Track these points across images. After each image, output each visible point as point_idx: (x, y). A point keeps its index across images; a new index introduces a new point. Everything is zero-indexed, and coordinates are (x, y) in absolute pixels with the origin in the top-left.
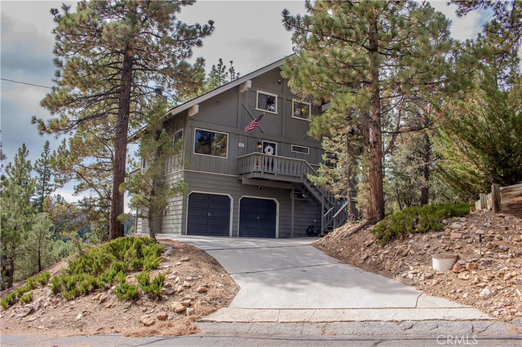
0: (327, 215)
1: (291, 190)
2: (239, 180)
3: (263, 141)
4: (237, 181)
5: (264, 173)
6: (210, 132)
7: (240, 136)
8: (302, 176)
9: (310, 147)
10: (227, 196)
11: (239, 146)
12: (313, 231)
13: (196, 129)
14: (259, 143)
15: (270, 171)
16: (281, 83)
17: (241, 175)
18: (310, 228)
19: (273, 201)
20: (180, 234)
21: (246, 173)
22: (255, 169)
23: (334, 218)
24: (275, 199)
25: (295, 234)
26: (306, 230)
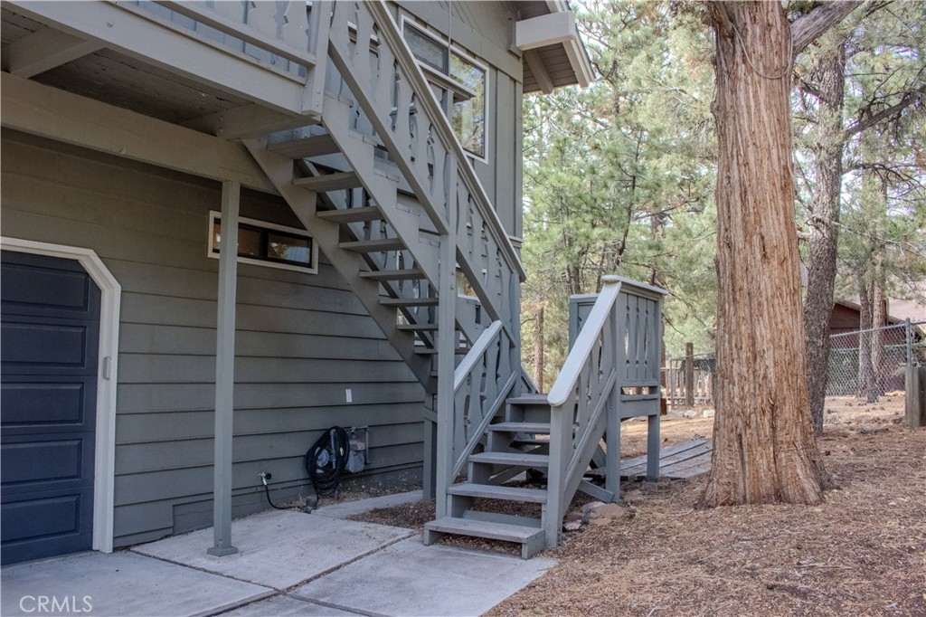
1: (210, 190)
12: (343, 461)
18: (323, 442)
19: (74, 266)
23: (560, 407)
24: (91, 252)
25: (237, 493)
26: (300, 461)
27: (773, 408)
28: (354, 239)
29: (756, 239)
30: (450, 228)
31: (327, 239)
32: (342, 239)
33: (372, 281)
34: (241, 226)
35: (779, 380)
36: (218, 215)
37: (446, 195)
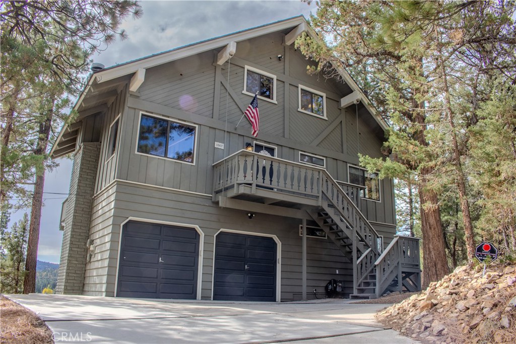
0: (362, 261)
1: (300, 221)
2: (213, 203)
3: (255, 142)
4: (211, 205)
5: (257, 186)
6: (167, 121)
7: (217, 131)
8: (320, 195)
9: (326, 157)
10: (194, 229)
11: (216, 146)
12: (335, 288)
13: (141, 112)
14: (248, 145)
15: (267, 183)
16: (282, 59)
17: (218, 192)
18: (330, 283)
20: (104, 294)
21: (226, 189)
22: (241, 179)
23: (378, 265)
24: (275, 236)
25: (308, 294)
26: (324, 288)
27: (435, 265)
28: (334, 229)
29: (428, 224)
30: (354, 226)
31: (327, 230)
32: (330, 230)
33: (339, 240)
34: (307, 228)
35: (436, 258)
36: (302, 226)
37: (353, 218)
